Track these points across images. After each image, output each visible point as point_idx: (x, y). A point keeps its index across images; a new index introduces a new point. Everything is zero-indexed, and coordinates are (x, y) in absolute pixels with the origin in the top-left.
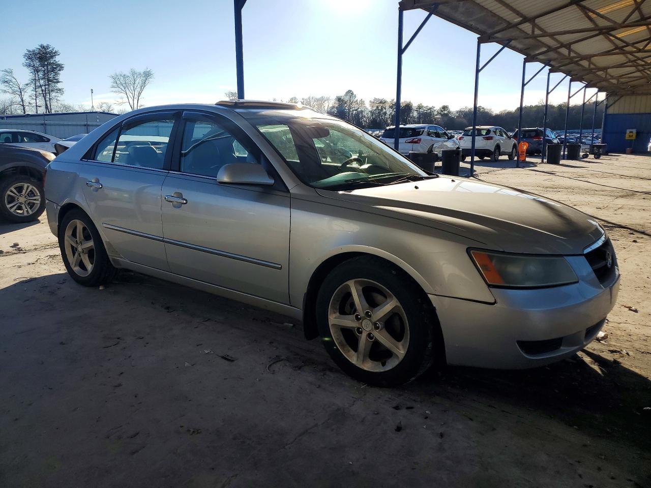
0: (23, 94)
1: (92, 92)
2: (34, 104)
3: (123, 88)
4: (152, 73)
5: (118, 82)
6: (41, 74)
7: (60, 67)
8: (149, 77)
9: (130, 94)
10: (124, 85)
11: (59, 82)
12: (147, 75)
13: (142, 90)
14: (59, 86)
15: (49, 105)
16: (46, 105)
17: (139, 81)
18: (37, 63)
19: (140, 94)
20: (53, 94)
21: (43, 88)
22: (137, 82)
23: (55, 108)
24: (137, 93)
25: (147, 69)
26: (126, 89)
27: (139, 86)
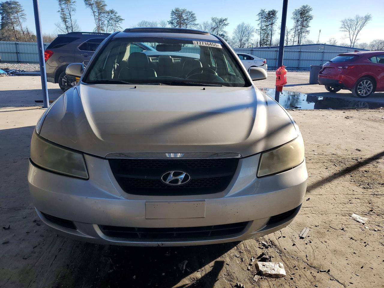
0: (288, 35)
1: (320, 32)
2: (293, 40)
3: (348, 29)
4: (371, 17)
5: (346, 24)
6: (299, 23)
7: (311, 18)
8: (368, 20)
9: (352, 32)
10: (349, 26)
11: (308, 27)
12: (367, 18)
13: (361, 29)
14: (308, 29)
15: (300, 41)
16: (299, 40)
17: (360, 23)
18: (299, 16)
19: (359, 31)
20: (304, 34)
21: (299, 31)
22: (359, 24)
23: (303, 42)
24: (356, 31)
25: (368, 14)
26: (350, 29)
27: (359, 26)
